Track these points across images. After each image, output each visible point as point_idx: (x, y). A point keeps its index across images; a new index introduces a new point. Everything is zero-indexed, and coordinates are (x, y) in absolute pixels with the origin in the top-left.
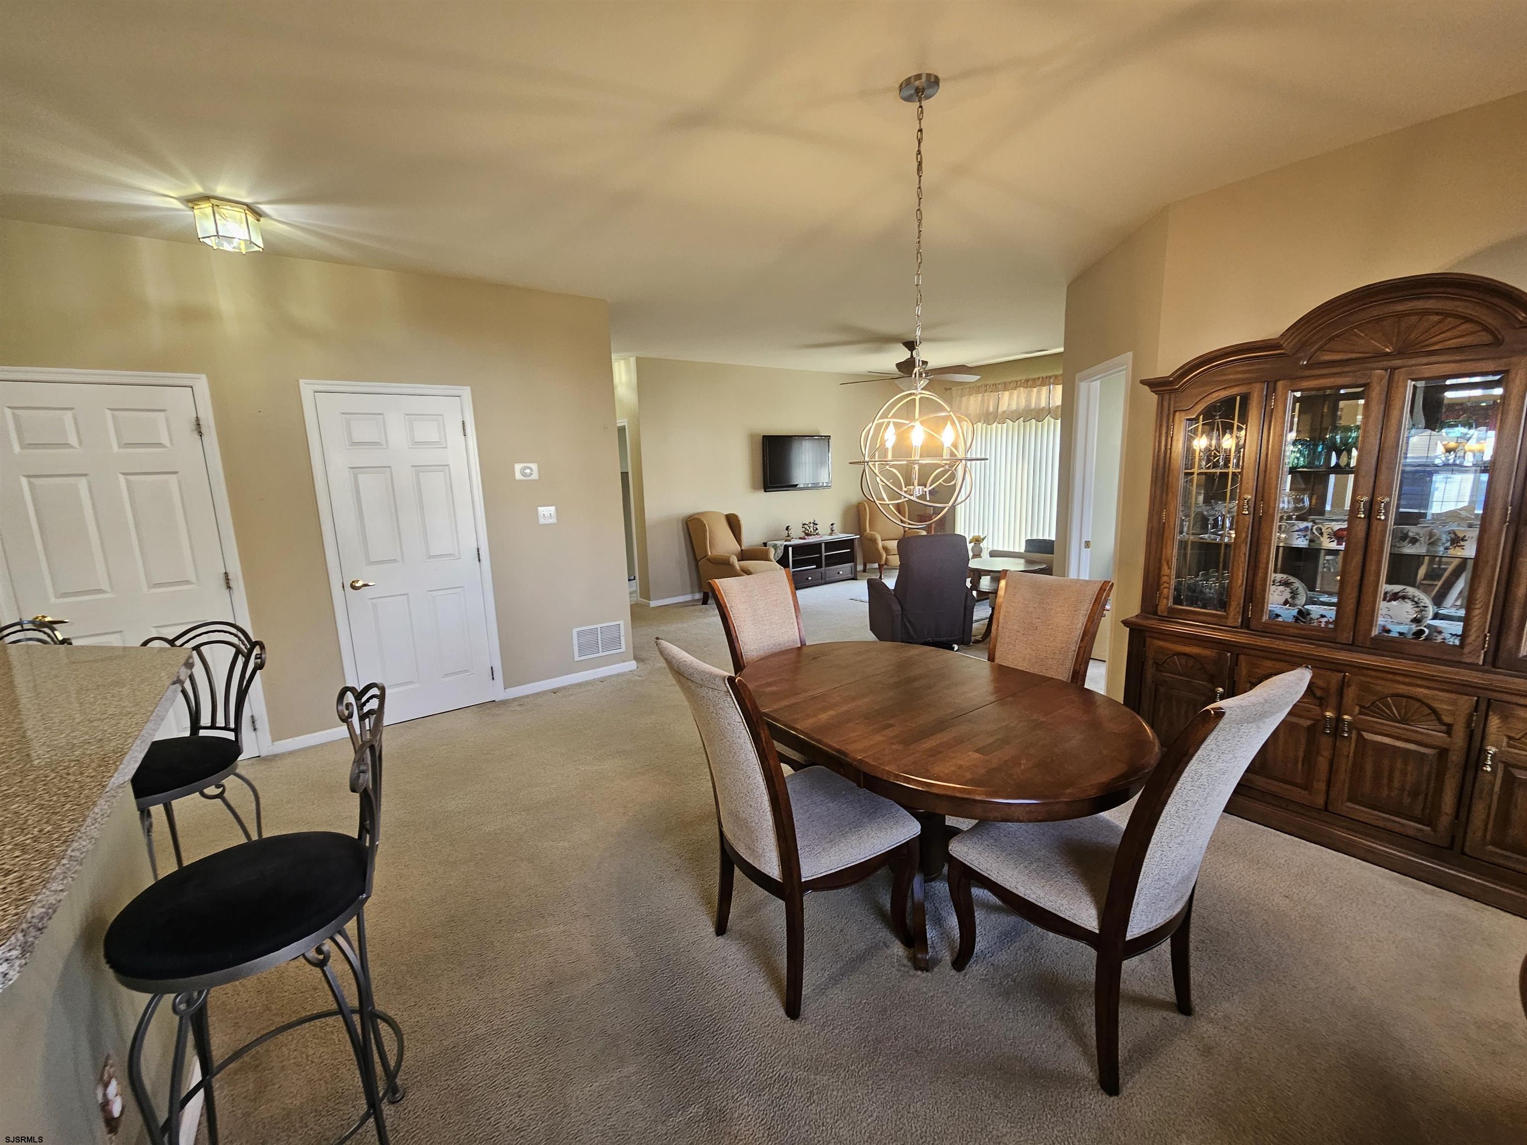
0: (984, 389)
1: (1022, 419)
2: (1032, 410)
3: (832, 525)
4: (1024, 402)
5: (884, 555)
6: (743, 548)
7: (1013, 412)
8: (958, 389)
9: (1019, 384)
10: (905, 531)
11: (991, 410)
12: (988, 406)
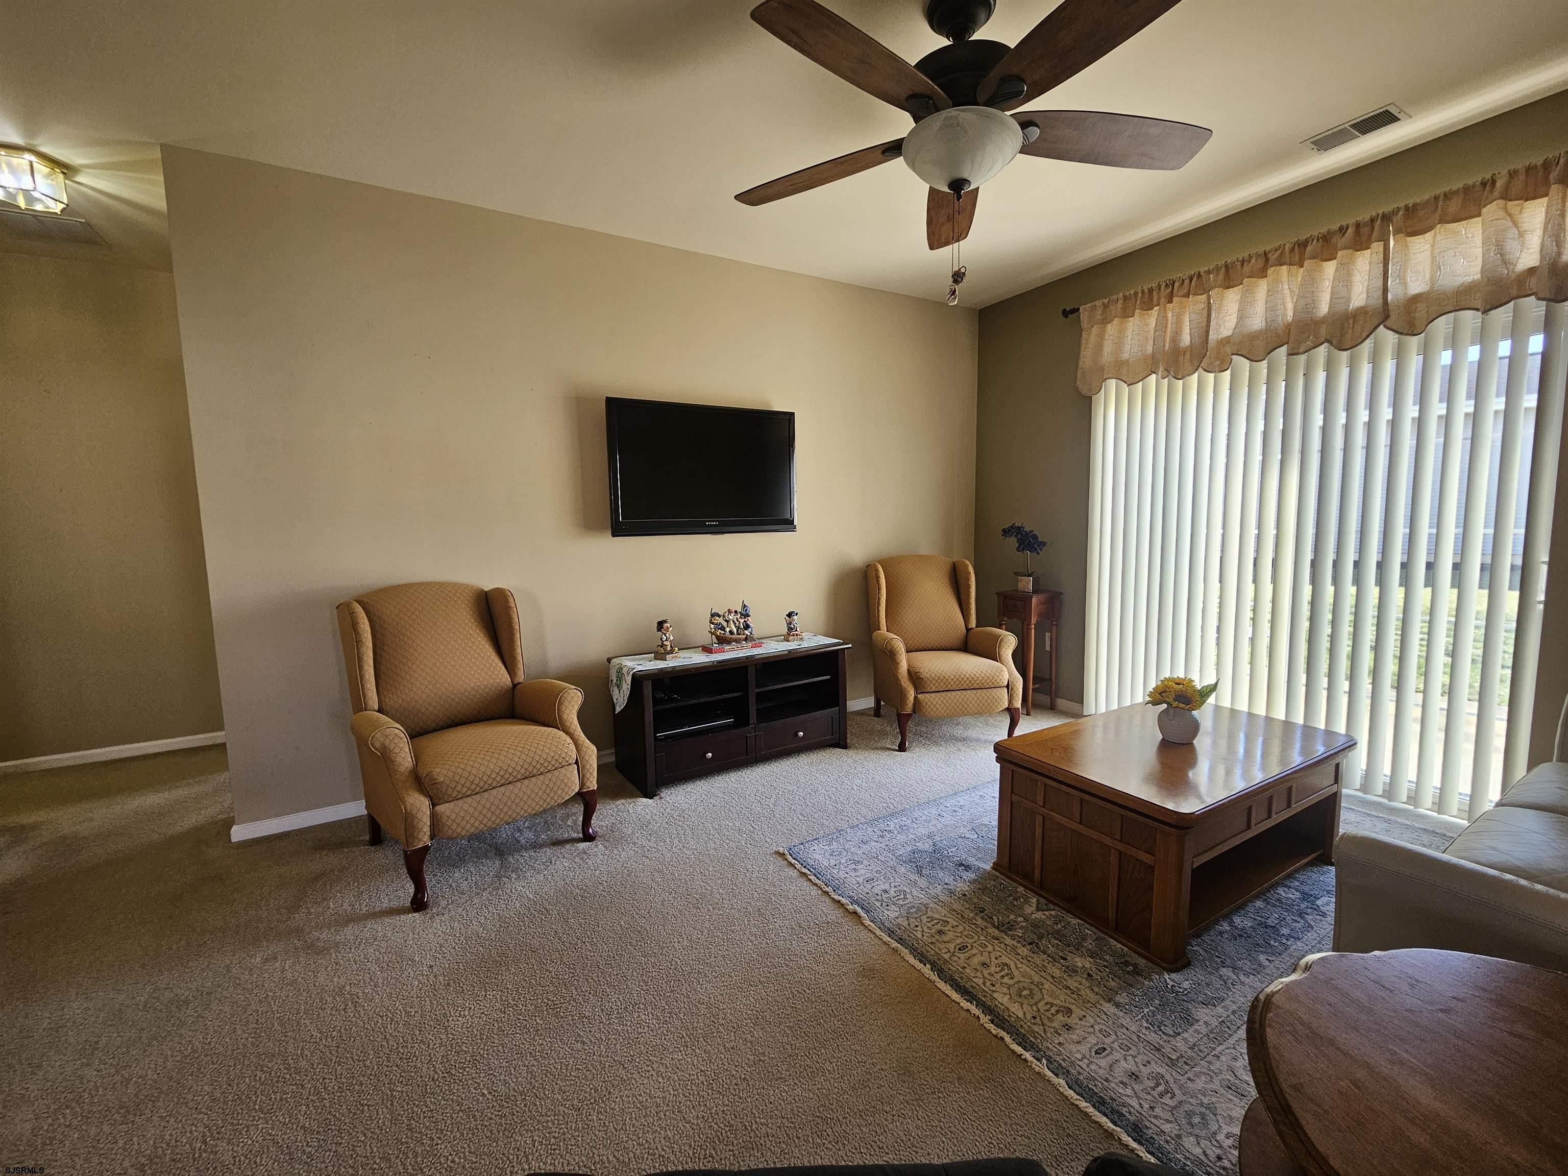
0: (1165, 292)
1: (1284, 349)
2: (1316, 323)
3: (790, 615)
4: (1290, 306)
5: (911, 694)
6: (521, 677)
7: (1253, 337)
8: (1094, 308)
9: (1273, 257)
10: (968, 630)
11: (1186, 340)
12: (1177, 333)
